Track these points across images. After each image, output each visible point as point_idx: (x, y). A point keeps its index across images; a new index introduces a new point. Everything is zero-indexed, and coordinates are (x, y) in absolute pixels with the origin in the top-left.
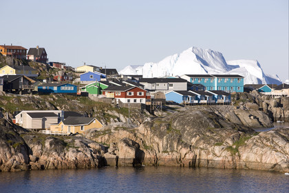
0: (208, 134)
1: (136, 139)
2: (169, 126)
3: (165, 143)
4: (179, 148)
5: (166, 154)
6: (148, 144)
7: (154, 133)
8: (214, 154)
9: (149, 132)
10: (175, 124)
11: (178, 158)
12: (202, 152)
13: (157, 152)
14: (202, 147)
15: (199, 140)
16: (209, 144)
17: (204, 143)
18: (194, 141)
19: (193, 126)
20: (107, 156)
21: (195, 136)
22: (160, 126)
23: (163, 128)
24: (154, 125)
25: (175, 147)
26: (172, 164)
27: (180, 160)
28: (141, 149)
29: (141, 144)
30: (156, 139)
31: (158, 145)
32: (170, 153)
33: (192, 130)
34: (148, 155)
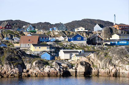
0: (125, 58)
1: (89, 62)
2: (106, 54)
3: (103, 63)
4: (109, 66)
5: (103, 70)
6: (95, 64)
7: (98, 58)
8: (126, 69)
9: (96, 58)
10: (109, 53)
11: (108, 72)
12: (120, 68)
13: (99, 68)
14: (120, 65)
15: (120, 62)
16: (124, 64)
17: (122, 63)
18: (117, 62)
19: (118, 54)
20: (70, 70)
21: (118, 60)
22: (101, 54)
23: (103, 56)
24: (99, 54)
25: (108, 66)
26: (105, 75)
27: (109, 73)
28: (91, 67)
29: (91, 64)
30: (99, 62)
31: (100, 65)
32: (105, 69)
33: (116, 56)
34: (94, 70)
